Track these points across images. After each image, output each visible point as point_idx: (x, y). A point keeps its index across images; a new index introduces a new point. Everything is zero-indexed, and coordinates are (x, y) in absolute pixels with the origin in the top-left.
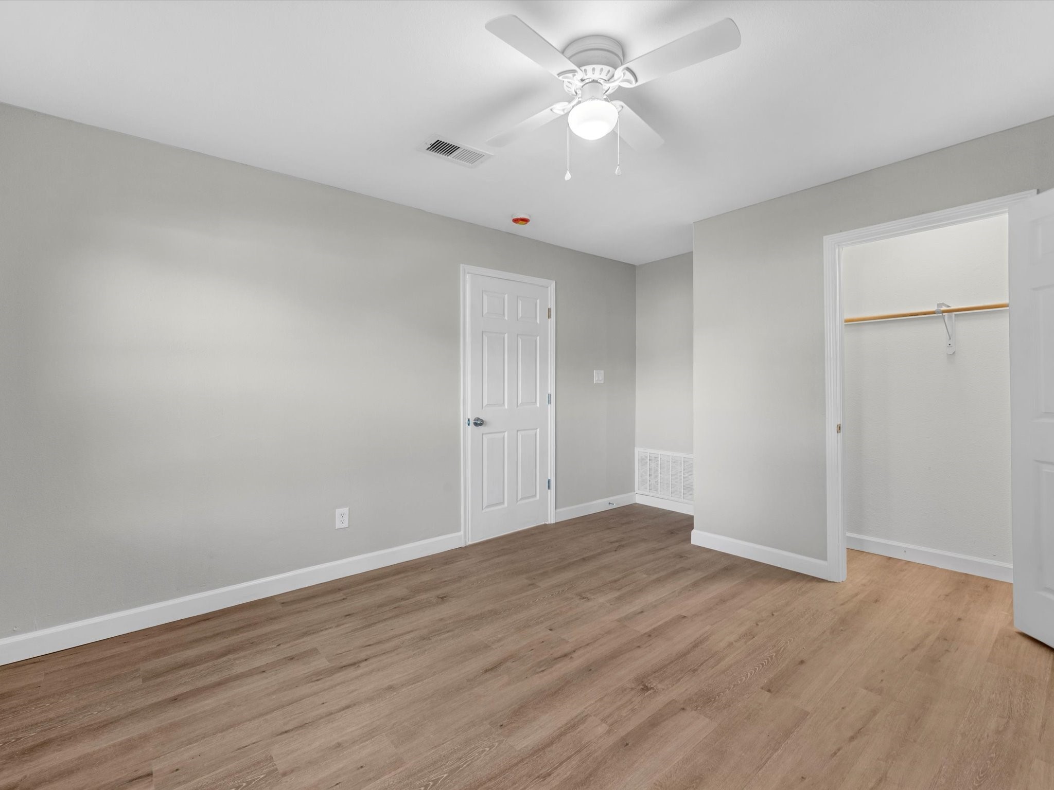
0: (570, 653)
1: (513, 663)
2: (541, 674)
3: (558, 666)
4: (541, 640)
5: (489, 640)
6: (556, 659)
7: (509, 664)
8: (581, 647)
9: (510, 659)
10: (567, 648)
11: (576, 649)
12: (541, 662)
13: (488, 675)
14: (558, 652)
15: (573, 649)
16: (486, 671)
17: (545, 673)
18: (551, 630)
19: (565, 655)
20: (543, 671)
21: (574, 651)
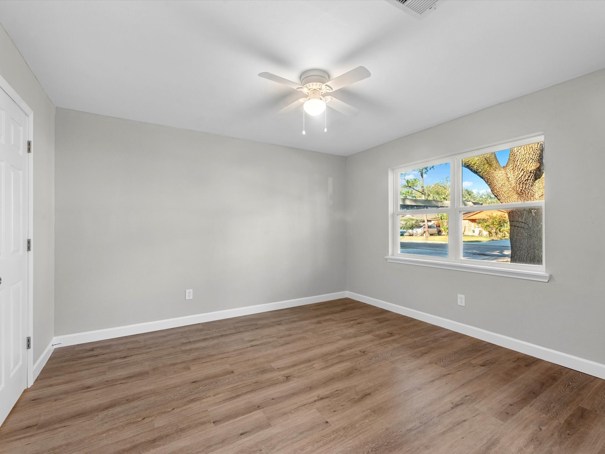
0: (318, 400)
1: (354, 397)
2: (338, 389)
3: (327, 393)
4: (335, 413)
5: (374, 418)
6: (328, 397)
7: (357, 397)
8: (310, 403)
9: (357, 401)
10: (319, 404)
11: (313, 402)
12: (337, 397)
13: (368, 392)
14: (325, 402)
15: (316, 403)
16: (369, 394)
17: (336, 390)
18: (327, 422)
19: (322, 399)
20: (337, 391)
21: (315, 401)
